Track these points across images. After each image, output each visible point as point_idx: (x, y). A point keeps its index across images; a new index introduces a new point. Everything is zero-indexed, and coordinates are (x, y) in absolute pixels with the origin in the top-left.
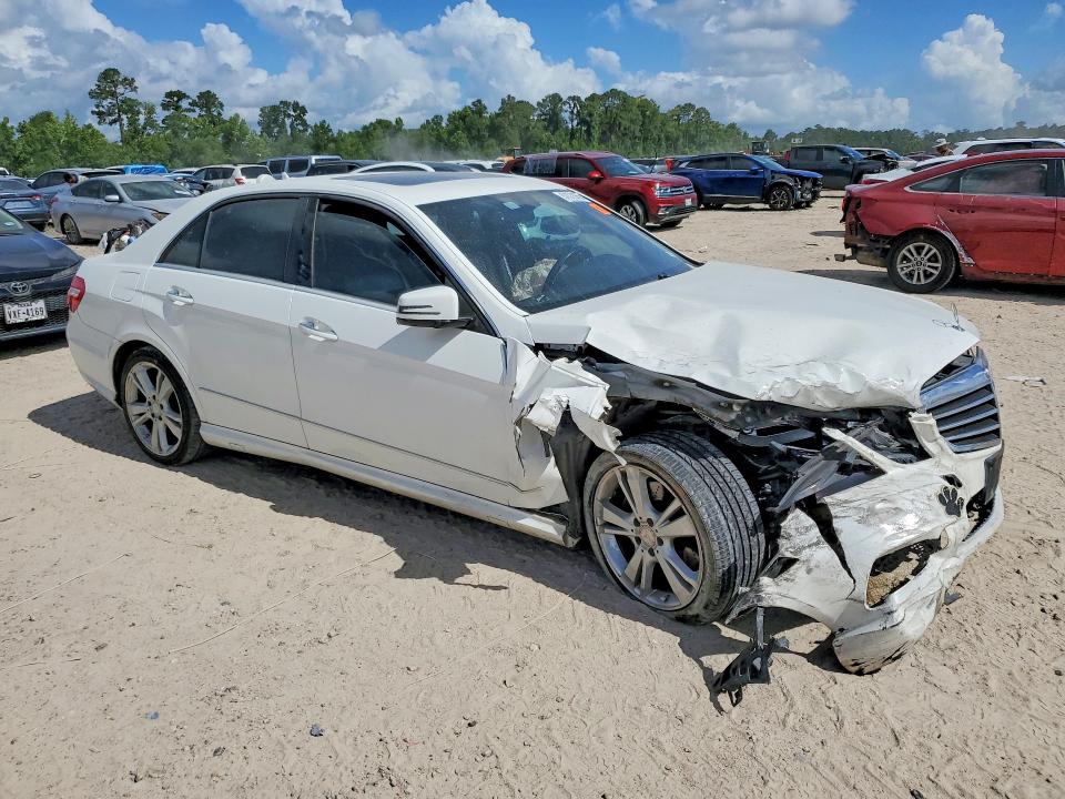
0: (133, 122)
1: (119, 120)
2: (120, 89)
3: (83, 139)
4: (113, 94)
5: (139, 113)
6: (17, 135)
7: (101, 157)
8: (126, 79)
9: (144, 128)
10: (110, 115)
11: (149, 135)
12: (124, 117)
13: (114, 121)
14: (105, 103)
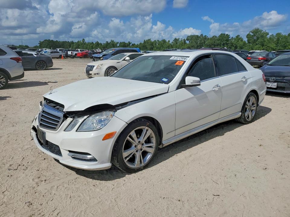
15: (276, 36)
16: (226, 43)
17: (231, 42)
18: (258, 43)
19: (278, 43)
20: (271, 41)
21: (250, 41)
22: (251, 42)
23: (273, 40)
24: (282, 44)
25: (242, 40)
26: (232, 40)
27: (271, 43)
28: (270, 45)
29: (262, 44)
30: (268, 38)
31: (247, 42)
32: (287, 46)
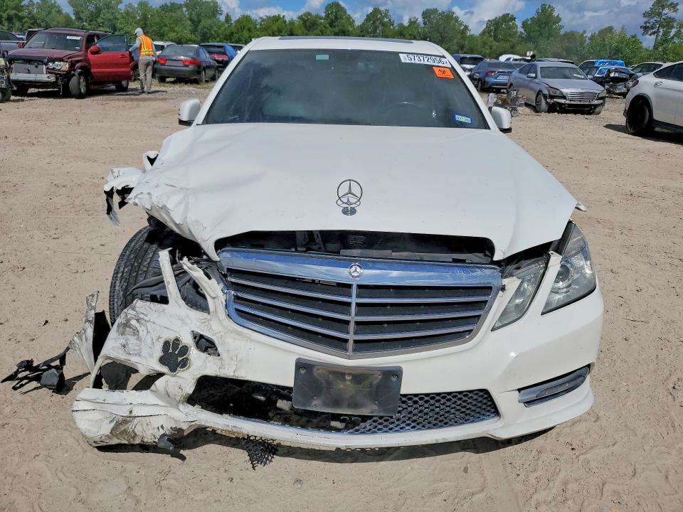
0: (666, 33)
1: (657, 32)
2: (666, 11)
3: (627, 44)
4: (660, 14)
5: (673, 27)
6: (588, 41)
7: (634, 57)
8: (672, 4)
9: (672, 38)
10: (652, 28)
11: (674, 43)
12: (661, 30)
13: (654, 33)
14: (652, 20)
15: (138, 8)
16: (16, 15)
17: (30, 13)
18: (103, 23)
19: (146, 24)
20: (131, 20)
21: (82, 15)
22: (84, 18)
23: (135, 18)
24: (155, 28)
25: (59, 12)
26: (30, 8)
27: (131, 24)
28: (130, 29)
29: (110, 25)
30: (122, 11)
31: (73, 17)
32: (167, 34)
